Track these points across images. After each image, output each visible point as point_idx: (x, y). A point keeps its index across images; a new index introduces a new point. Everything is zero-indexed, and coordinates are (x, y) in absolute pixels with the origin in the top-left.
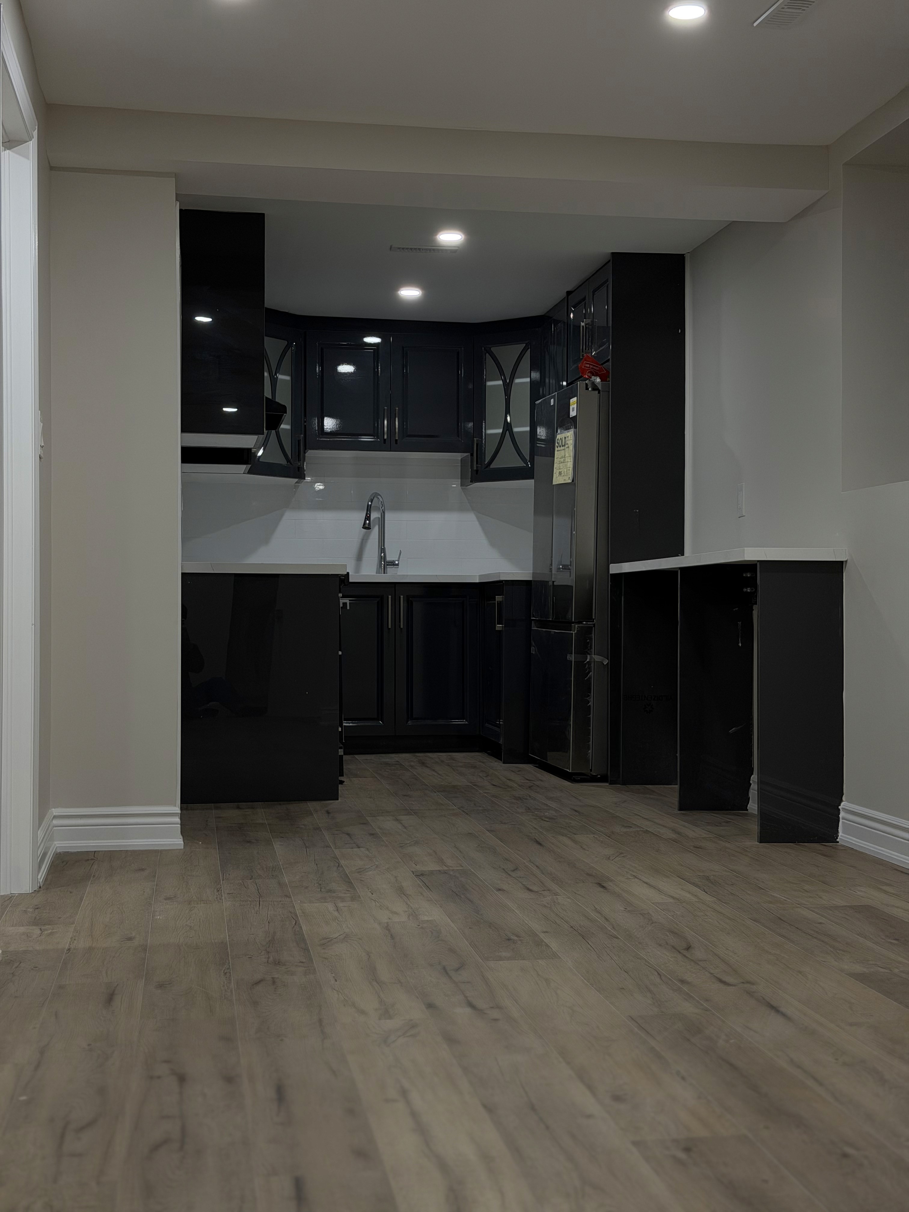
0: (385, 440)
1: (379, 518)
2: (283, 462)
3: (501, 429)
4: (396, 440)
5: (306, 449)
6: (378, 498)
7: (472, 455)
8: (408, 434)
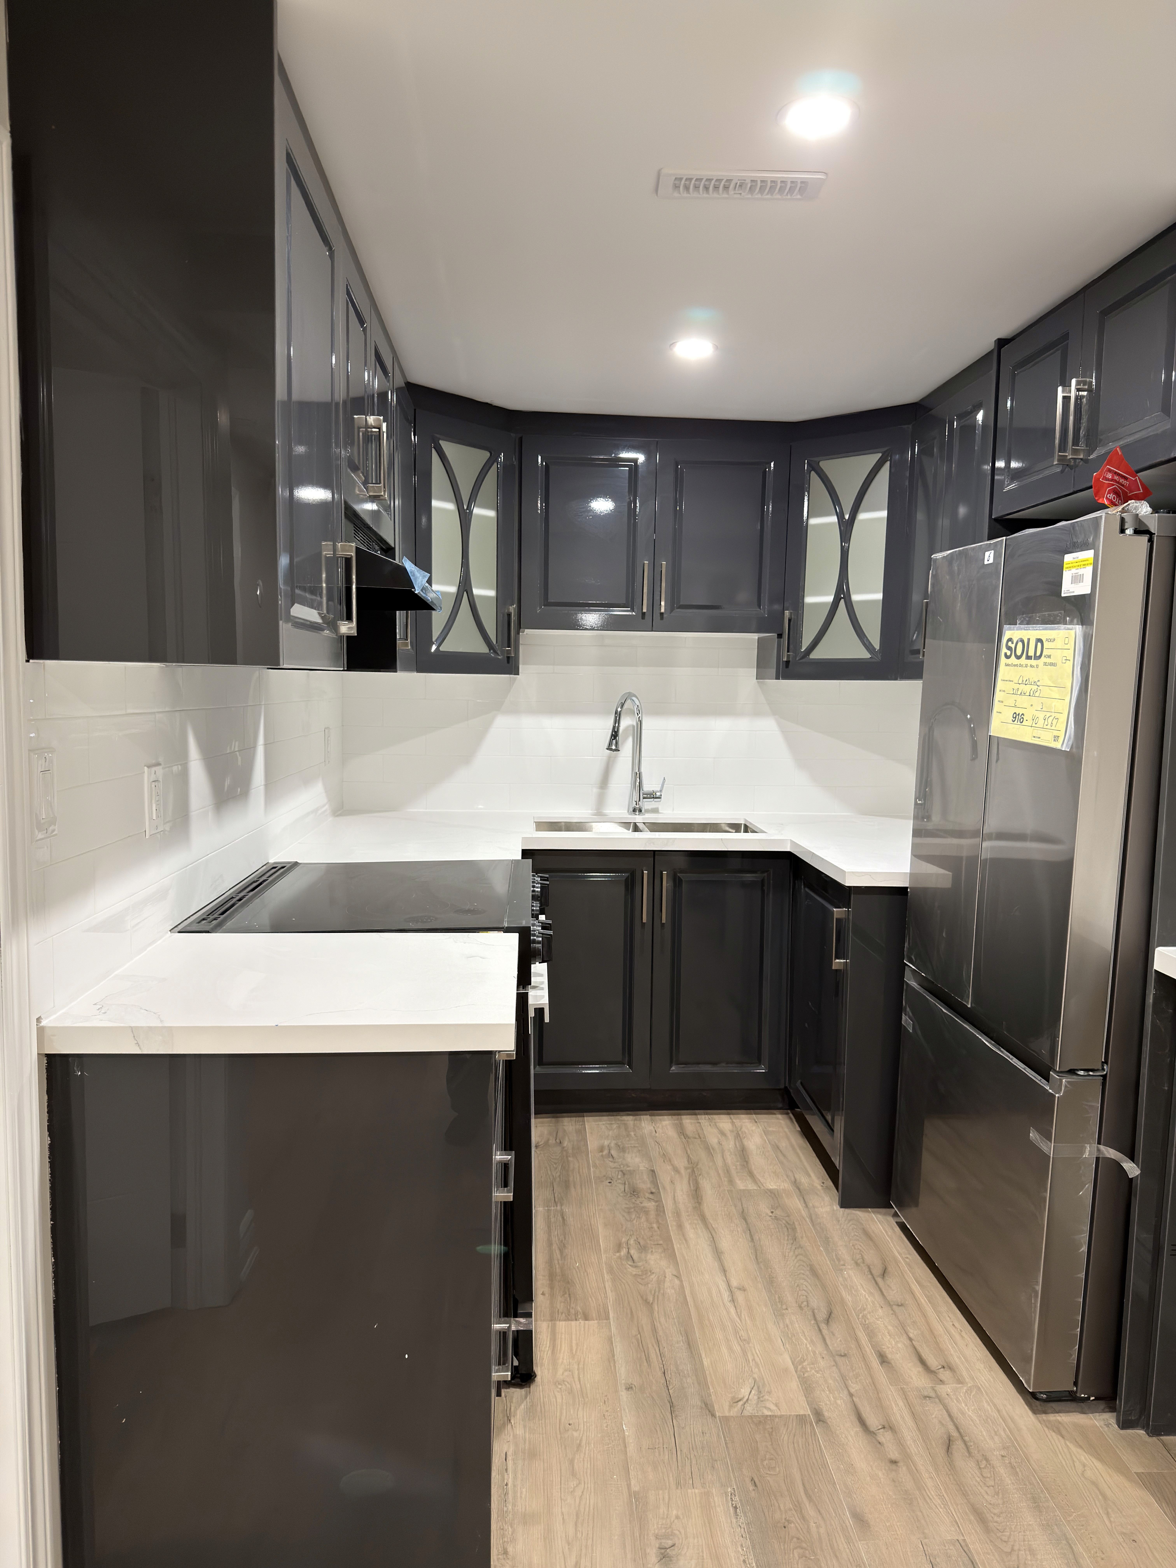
0: (644, 614)
1: (633, 726)
2: (483, 649)
3: (832, 595)
4: (662, 614)
5: (520, 628)
6: (633, 701)
7: (780, 636)
8: (681, 603)
